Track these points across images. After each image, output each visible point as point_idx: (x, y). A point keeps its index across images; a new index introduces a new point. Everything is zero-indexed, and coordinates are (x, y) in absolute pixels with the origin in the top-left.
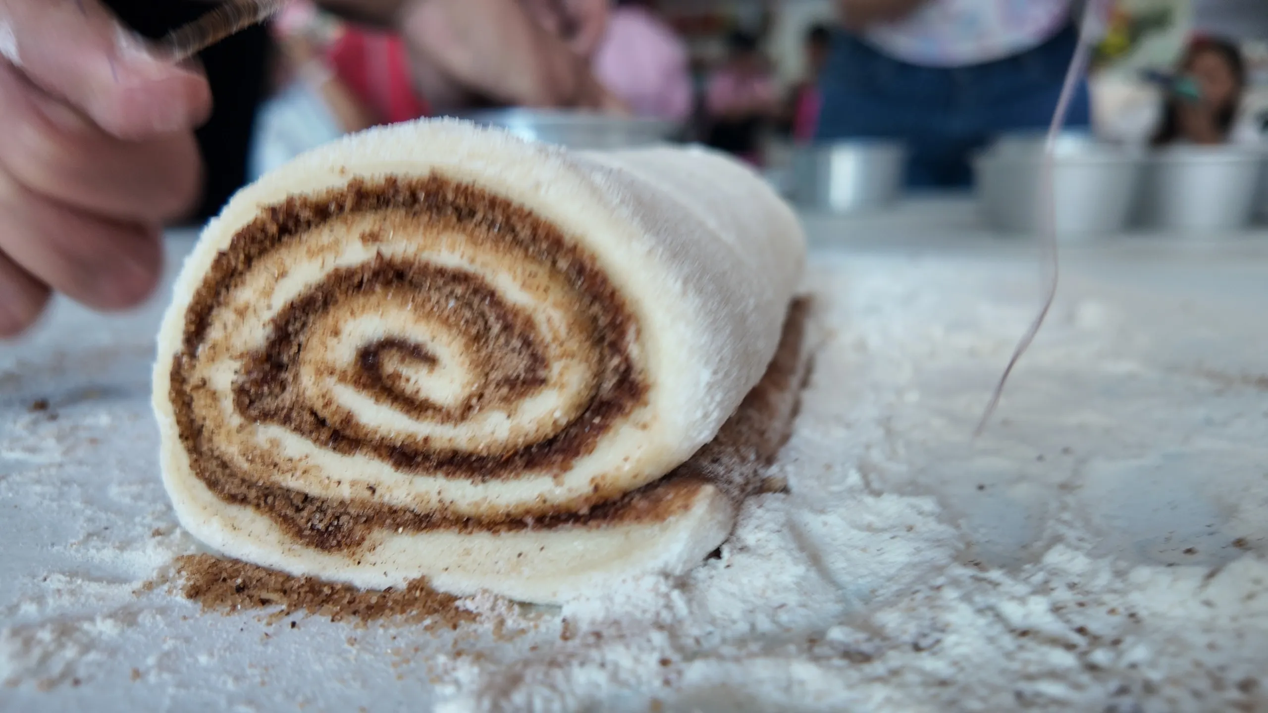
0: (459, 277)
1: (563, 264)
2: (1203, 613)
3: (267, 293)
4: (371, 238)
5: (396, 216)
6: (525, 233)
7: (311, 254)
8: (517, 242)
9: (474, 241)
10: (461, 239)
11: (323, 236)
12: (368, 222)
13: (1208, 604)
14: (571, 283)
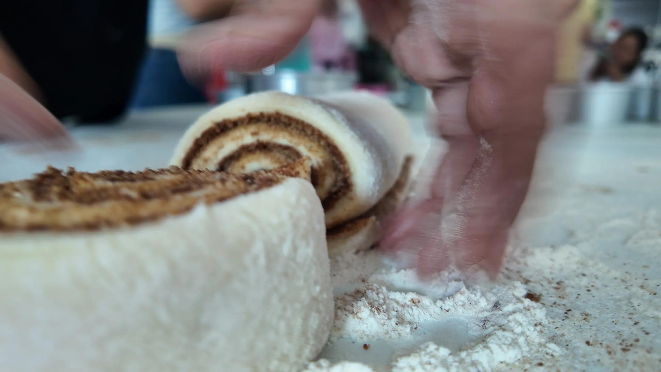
0: (286, 148)
1: (322, 143)
2: (550, 263)
3: (216, 154)
4: (254, 134)
5: (263, 126)
6: (309, 132)
7: (233, 139)
8: (306, 135)
9: (291, 135)
10: (286, 134)
11: (237, 133)
12: (253, 128)
13: (552, 260)
14: (325, 149)
